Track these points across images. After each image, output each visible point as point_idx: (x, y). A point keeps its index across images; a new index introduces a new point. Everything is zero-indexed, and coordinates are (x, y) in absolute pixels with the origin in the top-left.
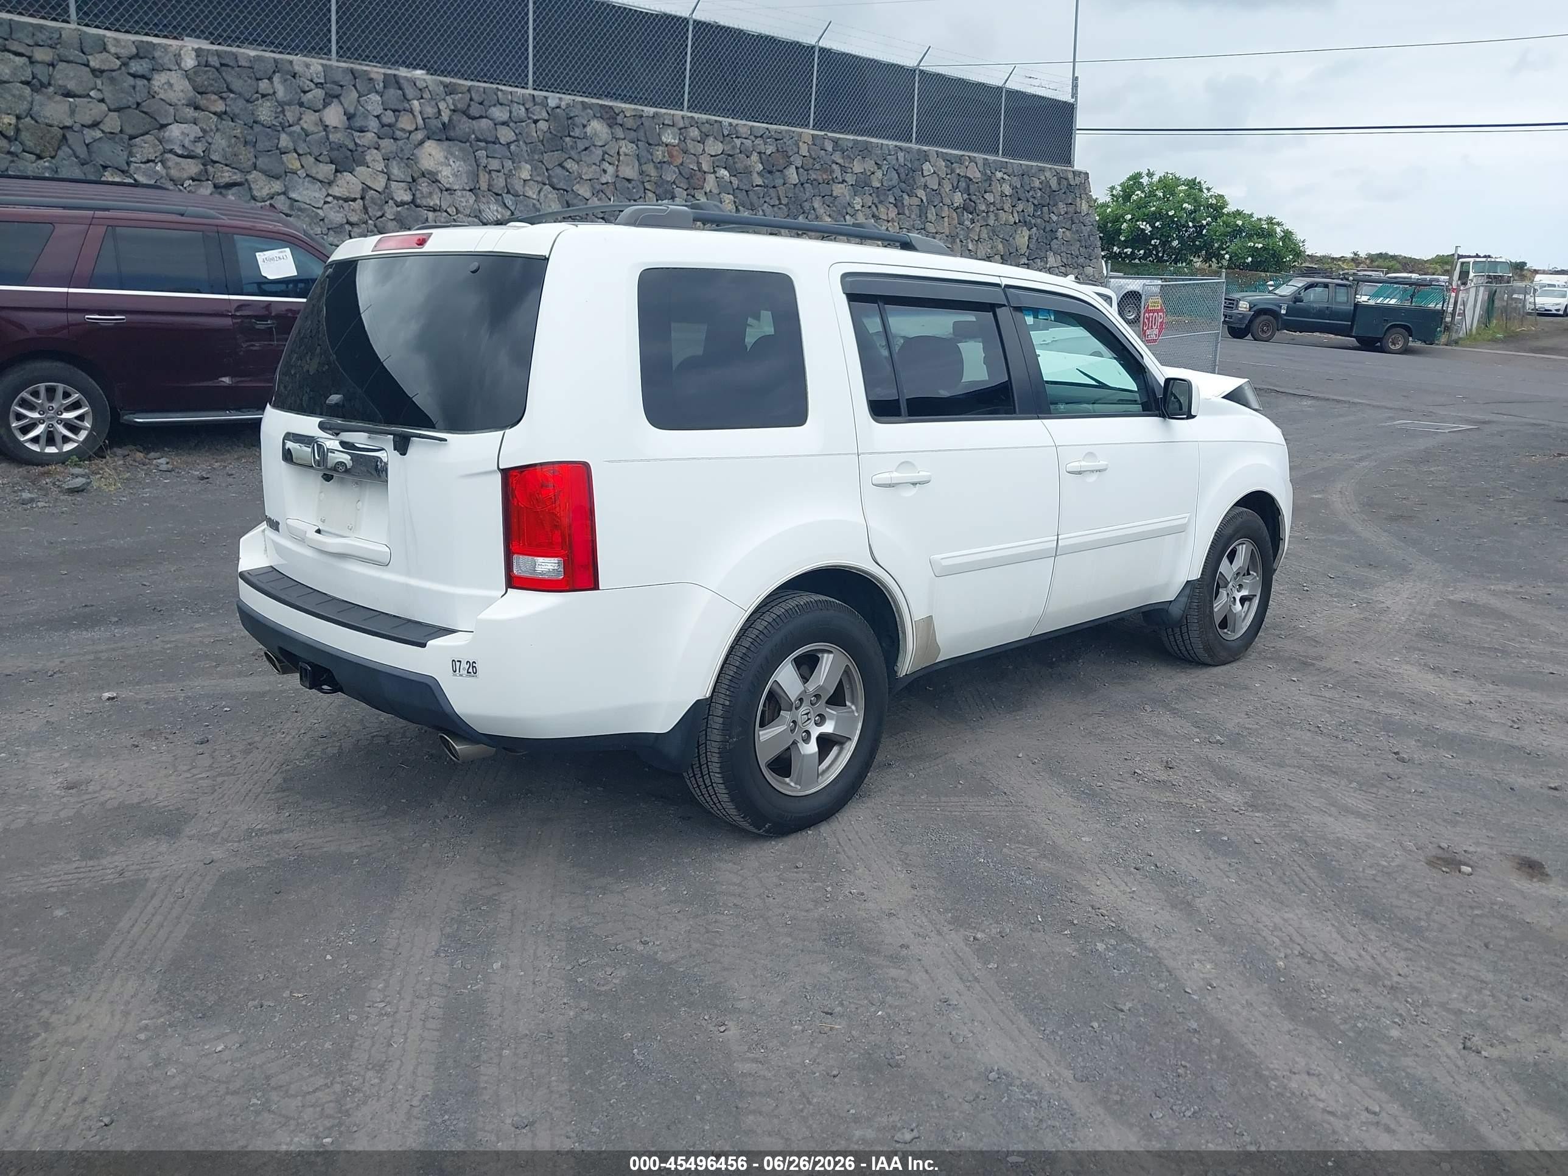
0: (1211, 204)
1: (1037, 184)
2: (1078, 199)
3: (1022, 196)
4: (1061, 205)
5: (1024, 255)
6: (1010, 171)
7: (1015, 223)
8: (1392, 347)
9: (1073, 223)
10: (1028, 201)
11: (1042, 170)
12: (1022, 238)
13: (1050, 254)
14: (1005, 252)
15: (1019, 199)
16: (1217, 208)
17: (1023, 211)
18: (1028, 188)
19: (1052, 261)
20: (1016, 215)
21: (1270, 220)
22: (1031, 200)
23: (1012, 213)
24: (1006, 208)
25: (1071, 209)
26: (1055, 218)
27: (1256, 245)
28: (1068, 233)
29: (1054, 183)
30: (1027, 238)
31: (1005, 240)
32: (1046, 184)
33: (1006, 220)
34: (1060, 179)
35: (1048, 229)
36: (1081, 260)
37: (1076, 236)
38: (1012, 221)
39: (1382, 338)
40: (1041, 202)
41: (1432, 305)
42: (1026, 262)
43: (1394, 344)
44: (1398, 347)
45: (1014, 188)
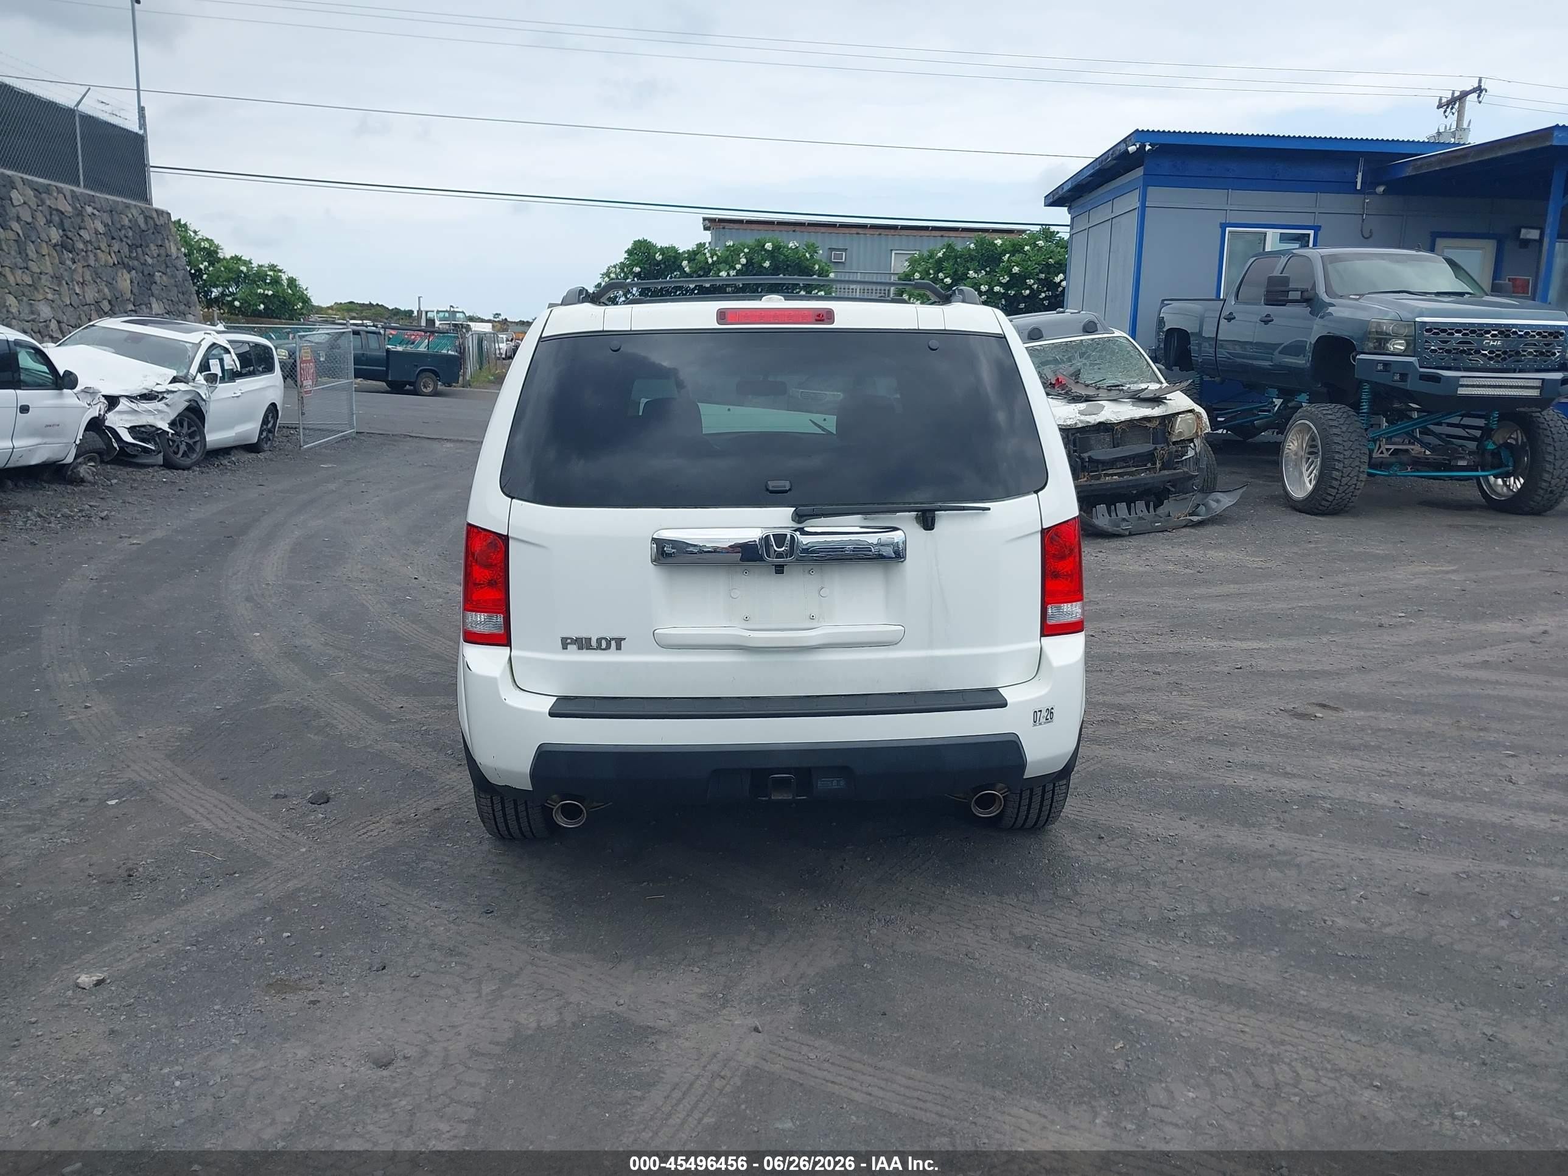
0: (204, 248)
1: (126, 222)
2: (166, 241)
3: (115, 234)
4: (153, 247)
5: (129, 300)
6: (99, 206)
7: (114, 264)
8: (424, 390)
9: (167, 267)
10: (122, 240)
11: (128, 206)
12: (125, 281)
13: (153, 300)
14: (112, 298)
15: (113, 238)
16: (211, 253)
17: (119, 252)
18: (119, 226)
19: (157, 307)
20: (113, 255)
21: (273, 268)
22: (125, 239)
23: (110, 254)
24: (103, 248)
25: (162, 251)
26: (150, 261)
27: (266, 292)
28: (164, 277)
29: (141, 221)
30: (129, 282)
31: (109, 284)
32: (134, 221)
33: (106, 261)
34: (146, 218)
35: (146, 273)
36: (182, 307)
37: (172, 281)
38: (111, 262)
39: (415, 382)
40: (134, 242)
41: (444, 351)
42: (133, 308)
43: (425, 387)
44: (429, 390)
45: (106, 225)
